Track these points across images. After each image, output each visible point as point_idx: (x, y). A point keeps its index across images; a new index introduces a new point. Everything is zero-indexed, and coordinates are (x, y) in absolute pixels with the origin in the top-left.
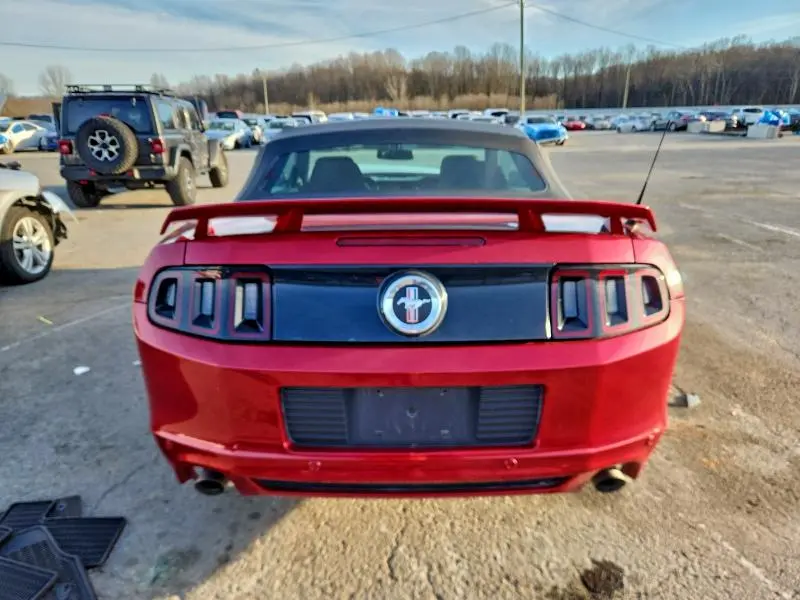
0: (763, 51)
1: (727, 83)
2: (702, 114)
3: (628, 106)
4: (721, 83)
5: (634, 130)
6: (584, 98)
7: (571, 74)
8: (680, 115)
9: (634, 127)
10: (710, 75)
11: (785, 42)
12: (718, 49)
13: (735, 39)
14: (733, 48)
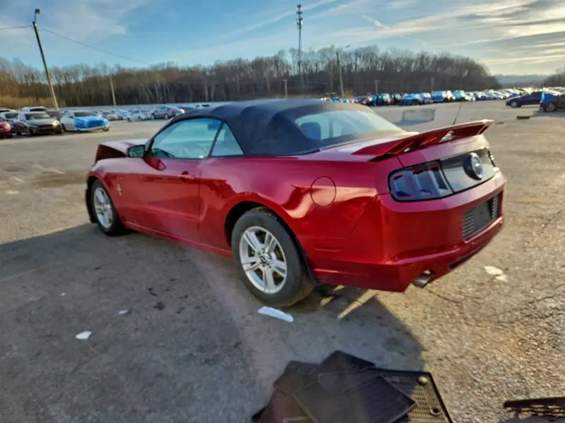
0: (183, 72)
1: (170, 90)
2: (180, 108)
3: (117, 104)
4: (166, 90)
5: (140, 119)
6: (78, 99)
7: (63, 82)
8: (169, 109)
9: (139, 117)
10: (159, 85)
11: (194, 68)
12: (160, 69)
13: (168, 63)
14: (168, 69)
